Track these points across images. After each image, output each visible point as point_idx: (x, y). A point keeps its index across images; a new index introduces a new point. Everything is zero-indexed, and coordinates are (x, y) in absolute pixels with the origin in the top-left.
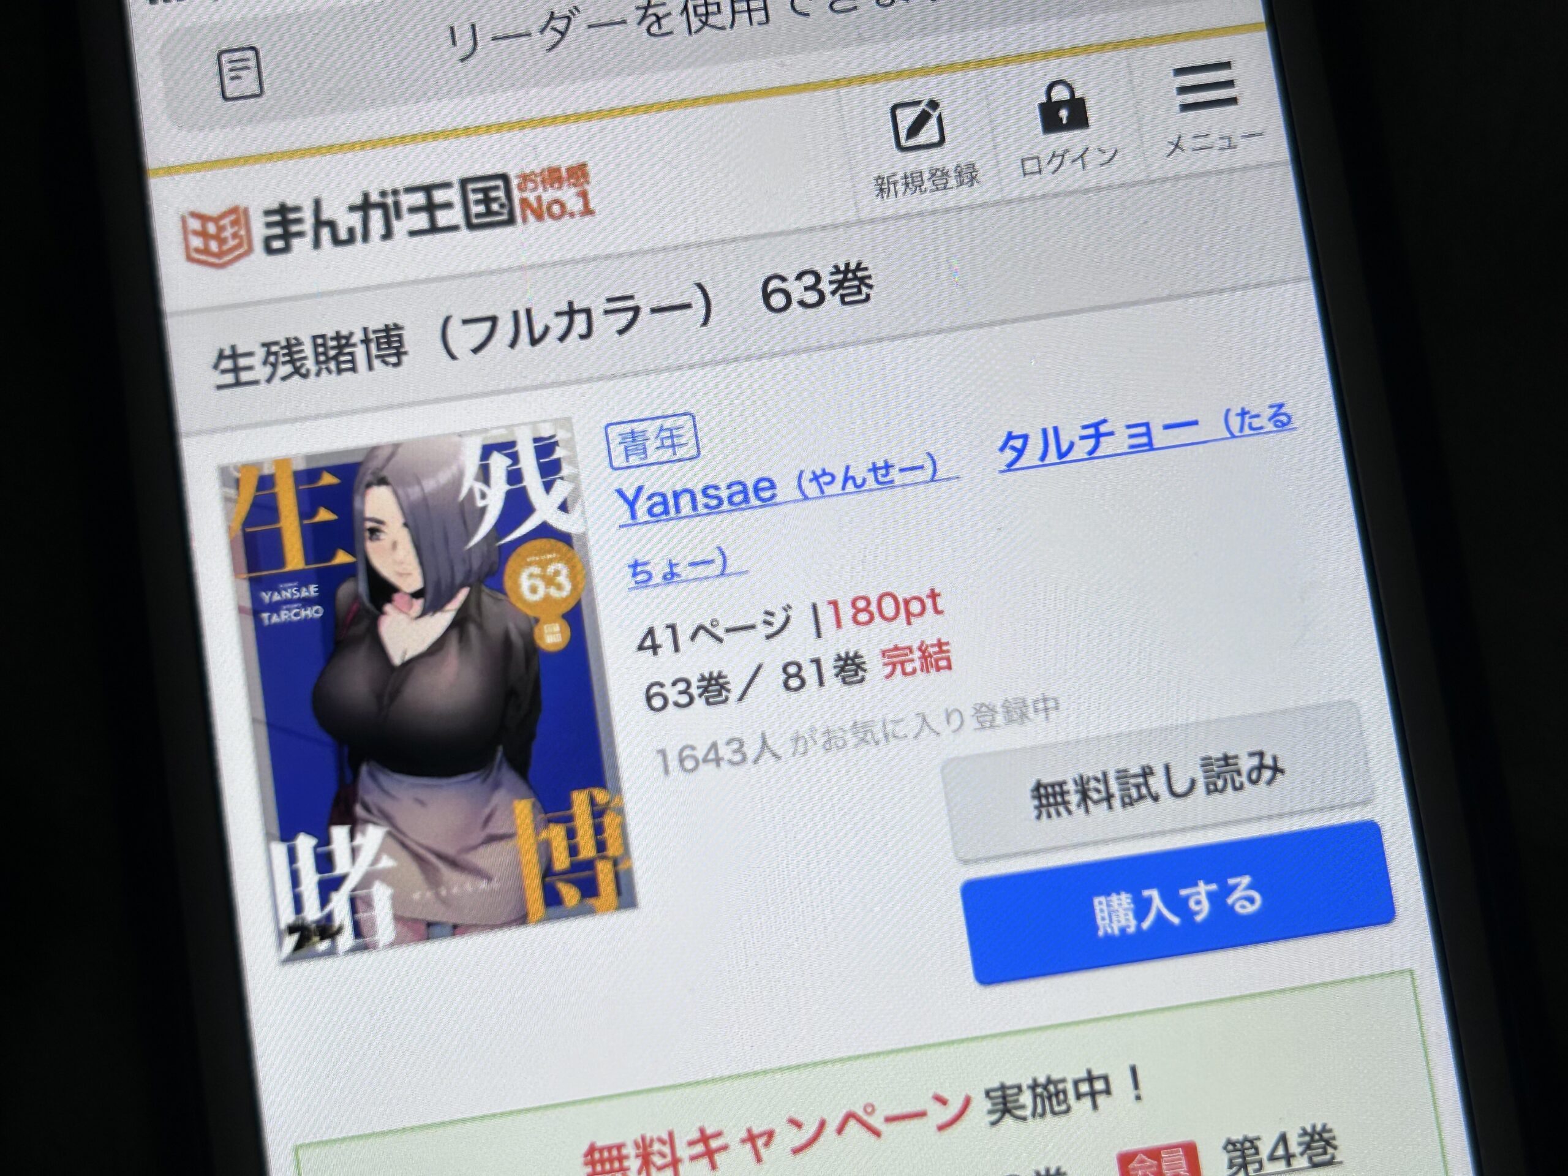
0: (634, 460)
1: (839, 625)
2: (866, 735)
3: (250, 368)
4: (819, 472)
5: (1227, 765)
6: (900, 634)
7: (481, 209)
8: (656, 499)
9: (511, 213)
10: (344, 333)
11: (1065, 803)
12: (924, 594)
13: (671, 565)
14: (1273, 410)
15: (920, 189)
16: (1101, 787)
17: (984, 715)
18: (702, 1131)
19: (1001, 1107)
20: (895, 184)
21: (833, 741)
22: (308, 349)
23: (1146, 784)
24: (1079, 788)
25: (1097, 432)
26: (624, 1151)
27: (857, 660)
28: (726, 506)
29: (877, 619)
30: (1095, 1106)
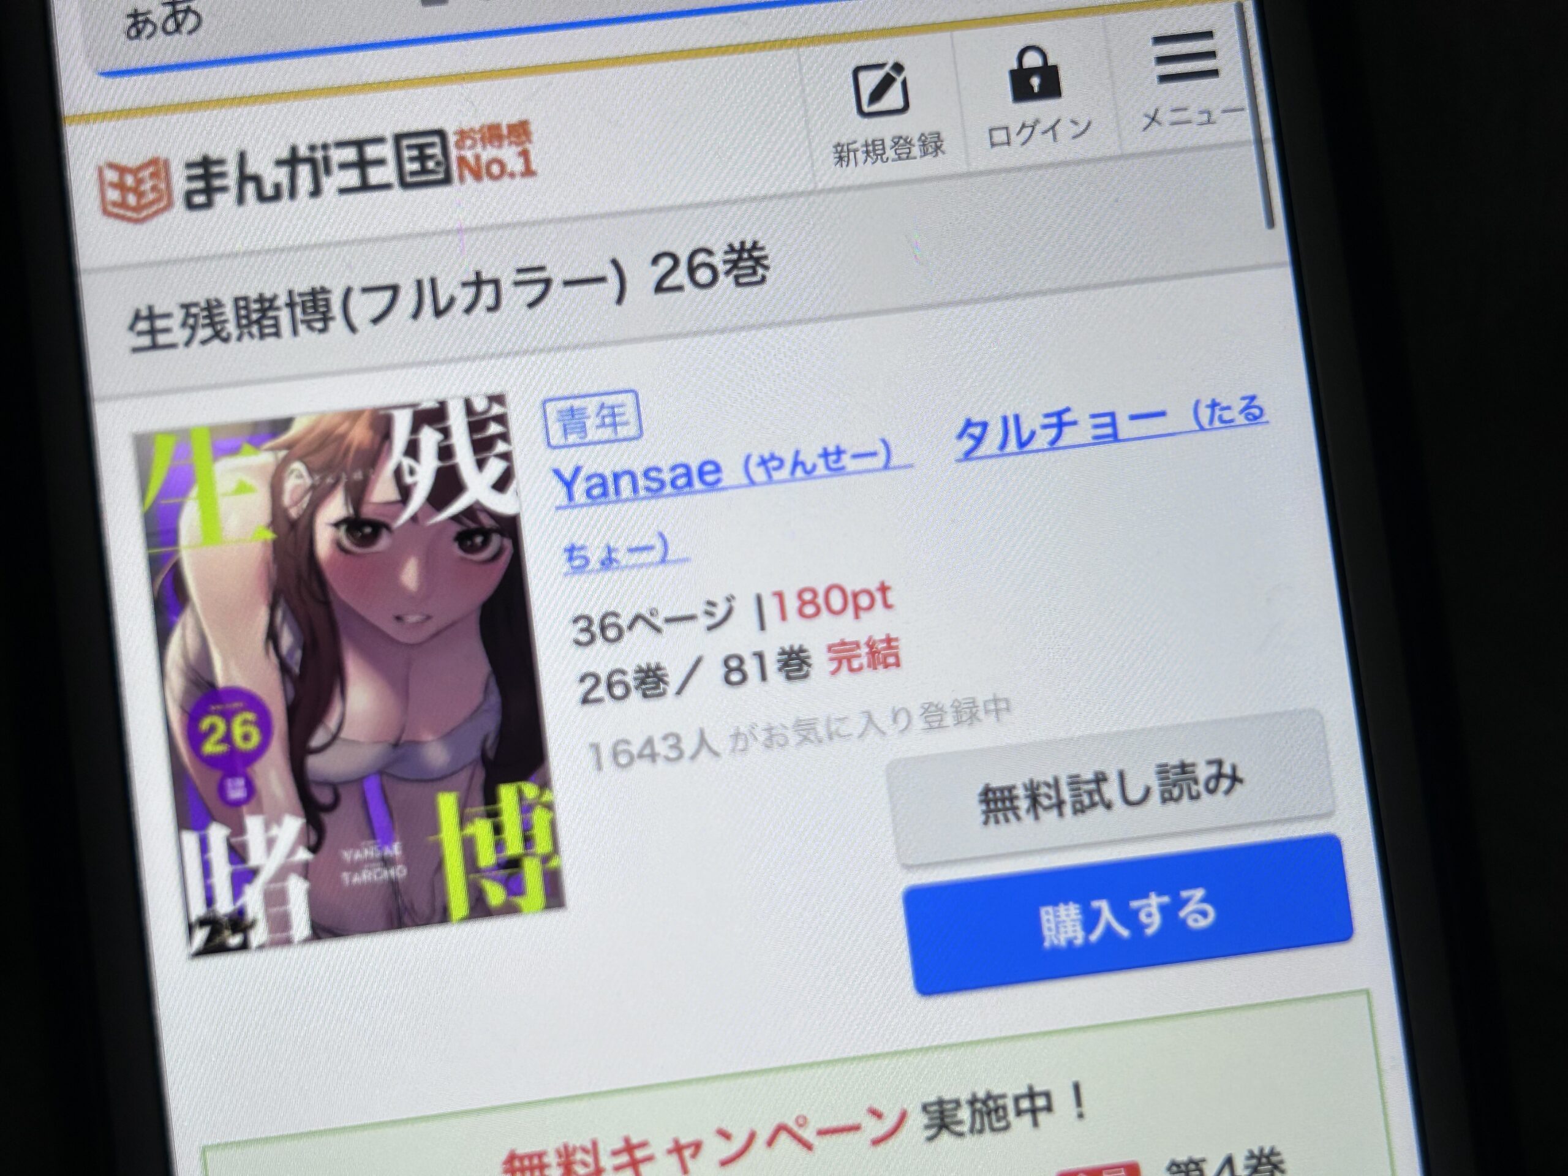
0: (572, 438)
1: (784, 617)
2: (809, 733)
3: (167, 330)
4: (767, 456)
5: (1184, 772)
6: (847, 628)
7: (415, 166)
8: (595, 481)
9: (448, 172)
10: (268, 294)
11: (1014, 809)
12: (873, 586)
13: (610, 550)
14: (1244, 403)
15: (882, 158)
16: (1052, 793)
17: (933, 715)
18: (627, 1140)
19: (938, 1121)
20: (855, 151)
21: (775, 739)
22: (229, 312)
23: (1099, 791)
24: (1029, 793)
25: (1060, 421)
26: (546, 1160)
27: (802, 655)
28: (668, 489)
29: (824, 612)
30: (1035, 1124)
